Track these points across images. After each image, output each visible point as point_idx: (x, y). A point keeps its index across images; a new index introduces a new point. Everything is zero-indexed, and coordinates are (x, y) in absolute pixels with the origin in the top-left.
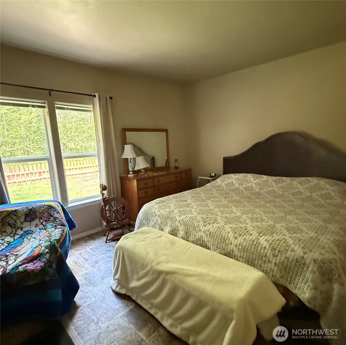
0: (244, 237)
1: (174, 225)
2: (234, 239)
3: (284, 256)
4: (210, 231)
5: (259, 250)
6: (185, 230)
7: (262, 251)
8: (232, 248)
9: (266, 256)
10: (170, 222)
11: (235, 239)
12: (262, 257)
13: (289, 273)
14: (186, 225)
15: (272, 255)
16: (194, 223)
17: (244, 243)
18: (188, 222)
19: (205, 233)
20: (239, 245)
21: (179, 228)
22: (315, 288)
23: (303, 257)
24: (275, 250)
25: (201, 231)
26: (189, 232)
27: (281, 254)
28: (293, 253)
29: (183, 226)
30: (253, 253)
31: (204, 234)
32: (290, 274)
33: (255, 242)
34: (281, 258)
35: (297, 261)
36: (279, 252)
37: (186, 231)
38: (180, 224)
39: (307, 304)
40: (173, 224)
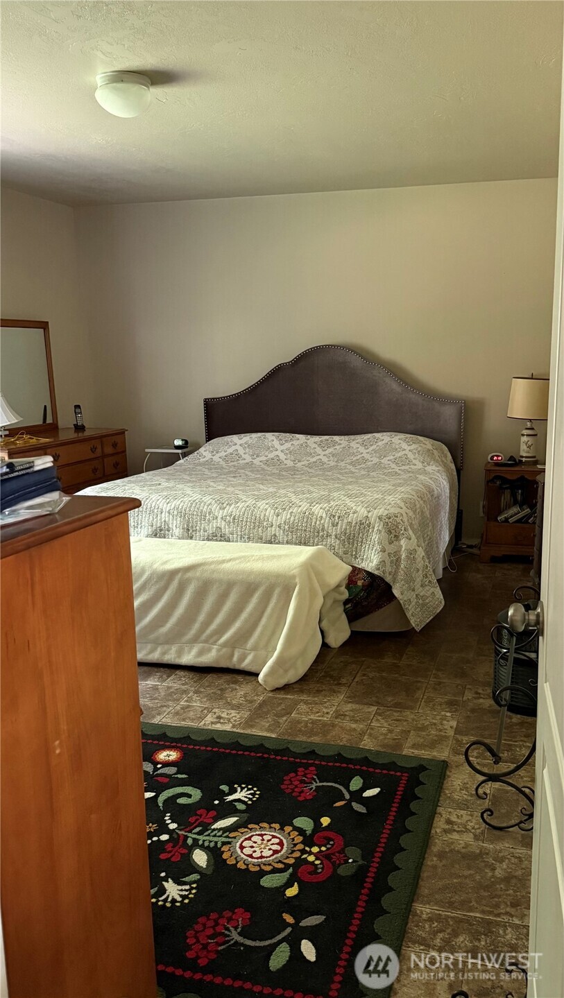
0: (290, 511)
1: (157, 521)
2: (275, 517)
3: (345, 521)
4: (234, 514)
5: (313, 524)
6: (184, 524)
7: (318, 523)
8: (273, 533)
9: (323, 530)
10: (147, 518)
11: (278, 516)
12: (318, 532)
13: (353, 544)
14: (184, 516)
15: (330, 525)
16: (201, 508)
17: (292, 518)
18: (188, 509)
19: (225, 521)
20: (285, 523)
21: (170, 526)
22: (383, 550)
23: (367, 516)
24: (334, 516)
25: (217, 518)
26: (192, 527)
27: (343, 520)
28: (355, 515)
29: (179, 519)
30: (305, 530)
31: (223, 523)
32: (356, 545)
33: (307, 513)
34: (342, 525)
35: (361, 524)
36: (339, 518)
37: (186, 526)
38: (171, 517)
39: (376, 573)
40: (155, 520)
